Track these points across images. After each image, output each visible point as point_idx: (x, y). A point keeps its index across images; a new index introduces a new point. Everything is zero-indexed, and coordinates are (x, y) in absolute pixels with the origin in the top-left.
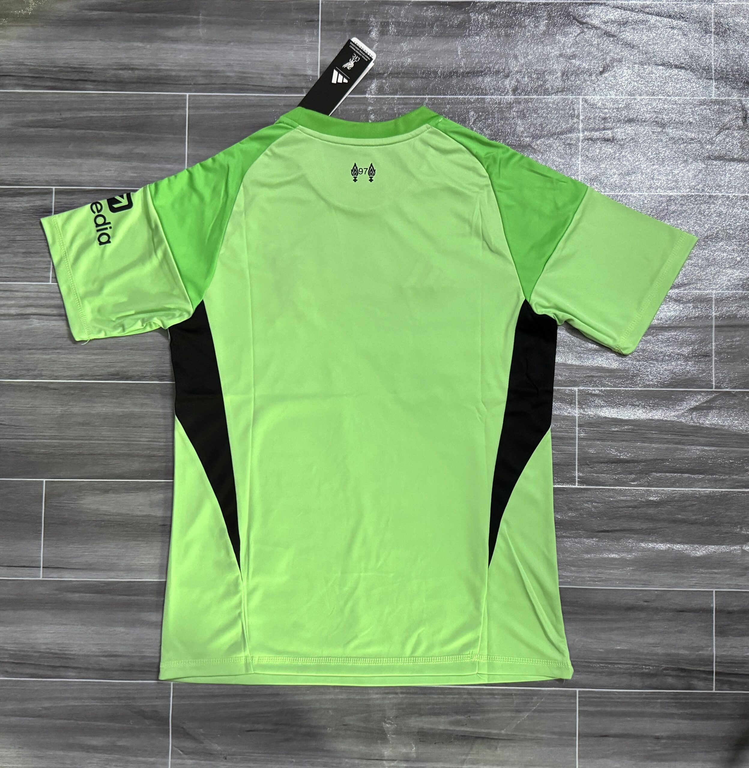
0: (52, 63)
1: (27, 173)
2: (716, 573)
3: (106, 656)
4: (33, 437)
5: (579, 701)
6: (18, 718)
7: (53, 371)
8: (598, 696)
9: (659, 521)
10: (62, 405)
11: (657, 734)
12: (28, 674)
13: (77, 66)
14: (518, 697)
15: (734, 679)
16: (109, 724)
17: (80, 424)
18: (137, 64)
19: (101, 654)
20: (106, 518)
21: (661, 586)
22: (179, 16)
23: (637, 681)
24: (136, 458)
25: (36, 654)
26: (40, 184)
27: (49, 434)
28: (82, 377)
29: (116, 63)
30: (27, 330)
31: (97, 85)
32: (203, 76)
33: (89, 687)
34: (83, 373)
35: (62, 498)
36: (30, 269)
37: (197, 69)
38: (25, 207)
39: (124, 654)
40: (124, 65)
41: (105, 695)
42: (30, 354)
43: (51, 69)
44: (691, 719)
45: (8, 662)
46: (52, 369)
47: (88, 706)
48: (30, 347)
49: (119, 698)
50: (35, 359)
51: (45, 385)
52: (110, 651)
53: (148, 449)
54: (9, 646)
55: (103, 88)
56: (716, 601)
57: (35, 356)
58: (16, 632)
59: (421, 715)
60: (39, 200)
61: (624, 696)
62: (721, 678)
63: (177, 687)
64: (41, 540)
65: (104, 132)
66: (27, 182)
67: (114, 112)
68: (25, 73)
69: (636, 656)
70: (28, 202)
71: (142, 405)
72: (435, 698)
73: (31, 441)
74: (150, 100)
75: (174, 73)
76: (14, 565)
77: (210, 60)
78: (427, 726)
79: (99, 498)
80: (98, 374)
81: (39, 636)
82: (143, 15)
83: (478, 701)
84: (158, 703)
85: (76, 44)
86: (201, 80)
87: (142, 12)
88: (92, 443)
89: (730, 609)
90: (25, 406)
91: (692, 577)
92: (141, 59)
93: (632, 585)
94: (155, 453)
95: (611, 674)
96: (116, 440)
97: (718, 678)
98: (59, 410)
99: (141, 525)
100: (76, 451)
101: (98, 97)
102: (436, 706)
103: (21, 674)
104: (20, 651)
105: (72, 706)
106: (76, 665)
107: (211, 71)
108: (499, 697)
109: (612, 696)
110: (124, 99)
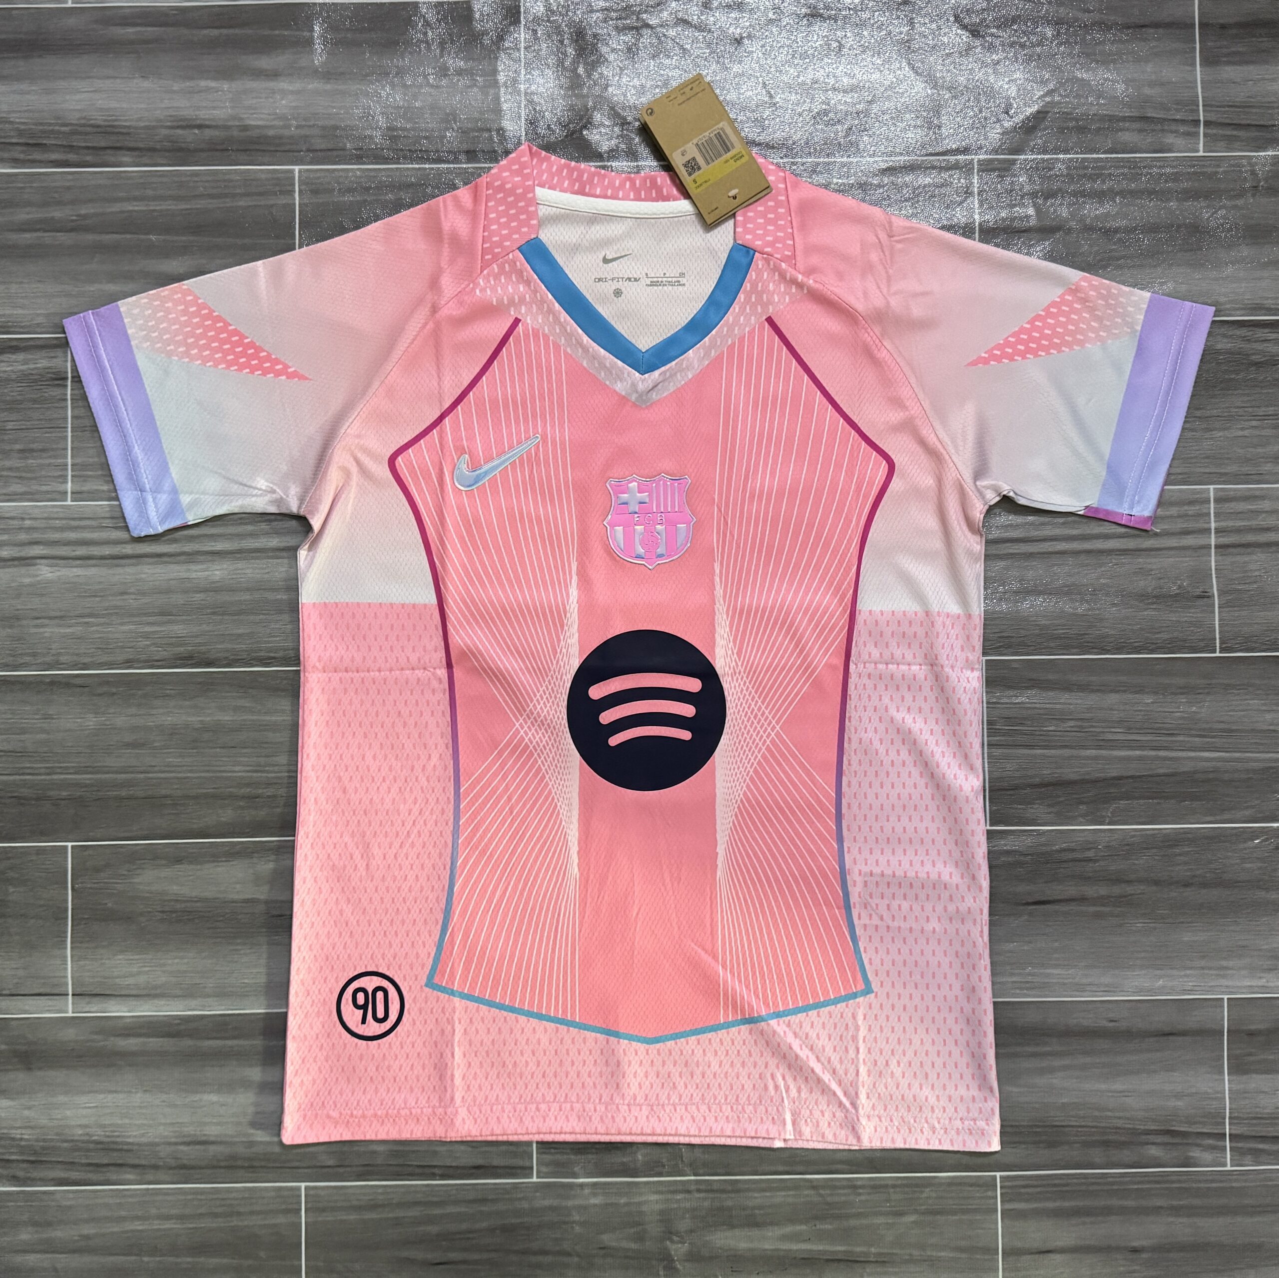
0: (59, 118)
1: (20, 311)
2: (1227, 968)
3: (188, 1144)
4: (48, 771)
5: (1001, 1194)
6: (39, 1256)
7: (77, 655)
8: (1030, 1182)
9: (1129, 882)
10: (96, 713)
11: (1135, 1244)
12: (53, 1179)
13: (102, 123)
14: (898, 1189)
15: (1261, 1146)
16: (197, 1260)
17: (128, 745)
18: (207, 116)
19: (179, 1140)
20: (179, 906)
21: (1134, 993)
22: (277, 32)
23: (1097, 1155)
24: (226, 802)
25: (65, 1145)
26: (43, 330)
27: (73, 765)
28: (129, 664)
29: (170, 116)
30: (31, 585)
31: (141, 157)
32: (323, 137)
33: (160, 1198)
34: (131, 657)
35: (102, 874)
36: (31, 479)
37: (311, 123)
38: (21, 371)
39: (219, 1139)
40: (186, 119)
41: (187, 1211)
42: (36, 626)
43: (57, 128)
44: (1189, 1216)
45: (18, 1161)
46: (77, 651)
47: (159, 1230)
48: (36, 614)
49: (216, 1215)
50: (46, 635)
51: (64, 680)
52: (195, 1135)
53: (248, 785)
54: (19, 1131)
55: (148, 162)
56: (1228, 1016)
57: (46, 629)
58: (29, 1108)
59: (732, 1227)
60: (45, 357)
61: (1075, 1181)
62: (1240, 1145)
63: (312, 1192)
64: (66, 948)
65: (153, 237)
66: (22, 327)
67: (170, 202)
68: (12, 137)
69: (1097, 1113)
70: (25, 362)
71: (236, 709)
72: (756, 1198)
73: (43, 777)
74: (232, 181)
75: (271, 133)
76: (22, 993)
77: (334, 107)
78: (743, 1245)
79: (166, 872)
80: (156, 658)
81: (68, 1113)
82: (215, 32)
83: (829, 1199)
84: (281, 1219)
85: (99, 84)
86: (319, 144)
87: (213, 28)
88: (149, 778)
89: (1253, 1027)
90: (31, 716)
91: (1186, 976)
92: (214, 108)
93: (1085, 994)
94: (260, 791)
95: (1051, 1145)
96: (191, 771)
97: (1234, 1145)
98: (91, 721)
99: (240, 917)
100: (124, 793)
101: (141, 177)
102: (757, 1211)
103: (41, 1179)
104: (37, 1140)
105: (132, 1231)
106: (136, 1162)
107: (336, 128)
108: (865, 1191)
109: (1056, 1182)
110: (188, 178)
